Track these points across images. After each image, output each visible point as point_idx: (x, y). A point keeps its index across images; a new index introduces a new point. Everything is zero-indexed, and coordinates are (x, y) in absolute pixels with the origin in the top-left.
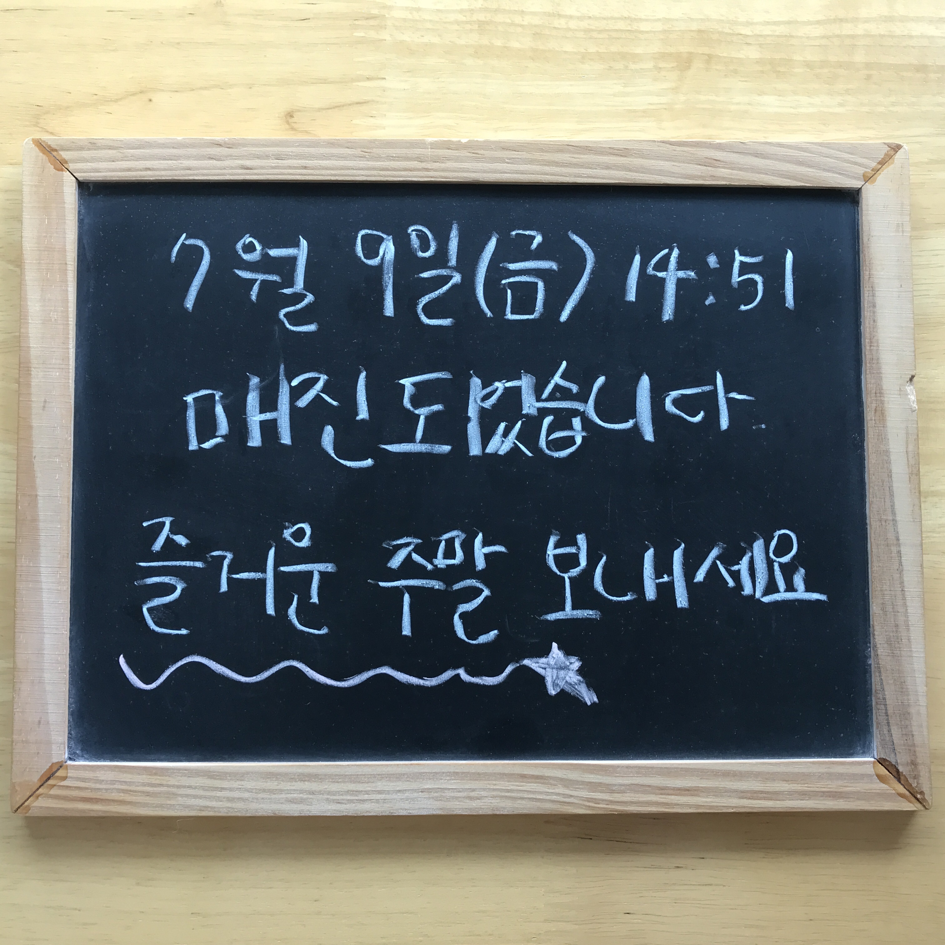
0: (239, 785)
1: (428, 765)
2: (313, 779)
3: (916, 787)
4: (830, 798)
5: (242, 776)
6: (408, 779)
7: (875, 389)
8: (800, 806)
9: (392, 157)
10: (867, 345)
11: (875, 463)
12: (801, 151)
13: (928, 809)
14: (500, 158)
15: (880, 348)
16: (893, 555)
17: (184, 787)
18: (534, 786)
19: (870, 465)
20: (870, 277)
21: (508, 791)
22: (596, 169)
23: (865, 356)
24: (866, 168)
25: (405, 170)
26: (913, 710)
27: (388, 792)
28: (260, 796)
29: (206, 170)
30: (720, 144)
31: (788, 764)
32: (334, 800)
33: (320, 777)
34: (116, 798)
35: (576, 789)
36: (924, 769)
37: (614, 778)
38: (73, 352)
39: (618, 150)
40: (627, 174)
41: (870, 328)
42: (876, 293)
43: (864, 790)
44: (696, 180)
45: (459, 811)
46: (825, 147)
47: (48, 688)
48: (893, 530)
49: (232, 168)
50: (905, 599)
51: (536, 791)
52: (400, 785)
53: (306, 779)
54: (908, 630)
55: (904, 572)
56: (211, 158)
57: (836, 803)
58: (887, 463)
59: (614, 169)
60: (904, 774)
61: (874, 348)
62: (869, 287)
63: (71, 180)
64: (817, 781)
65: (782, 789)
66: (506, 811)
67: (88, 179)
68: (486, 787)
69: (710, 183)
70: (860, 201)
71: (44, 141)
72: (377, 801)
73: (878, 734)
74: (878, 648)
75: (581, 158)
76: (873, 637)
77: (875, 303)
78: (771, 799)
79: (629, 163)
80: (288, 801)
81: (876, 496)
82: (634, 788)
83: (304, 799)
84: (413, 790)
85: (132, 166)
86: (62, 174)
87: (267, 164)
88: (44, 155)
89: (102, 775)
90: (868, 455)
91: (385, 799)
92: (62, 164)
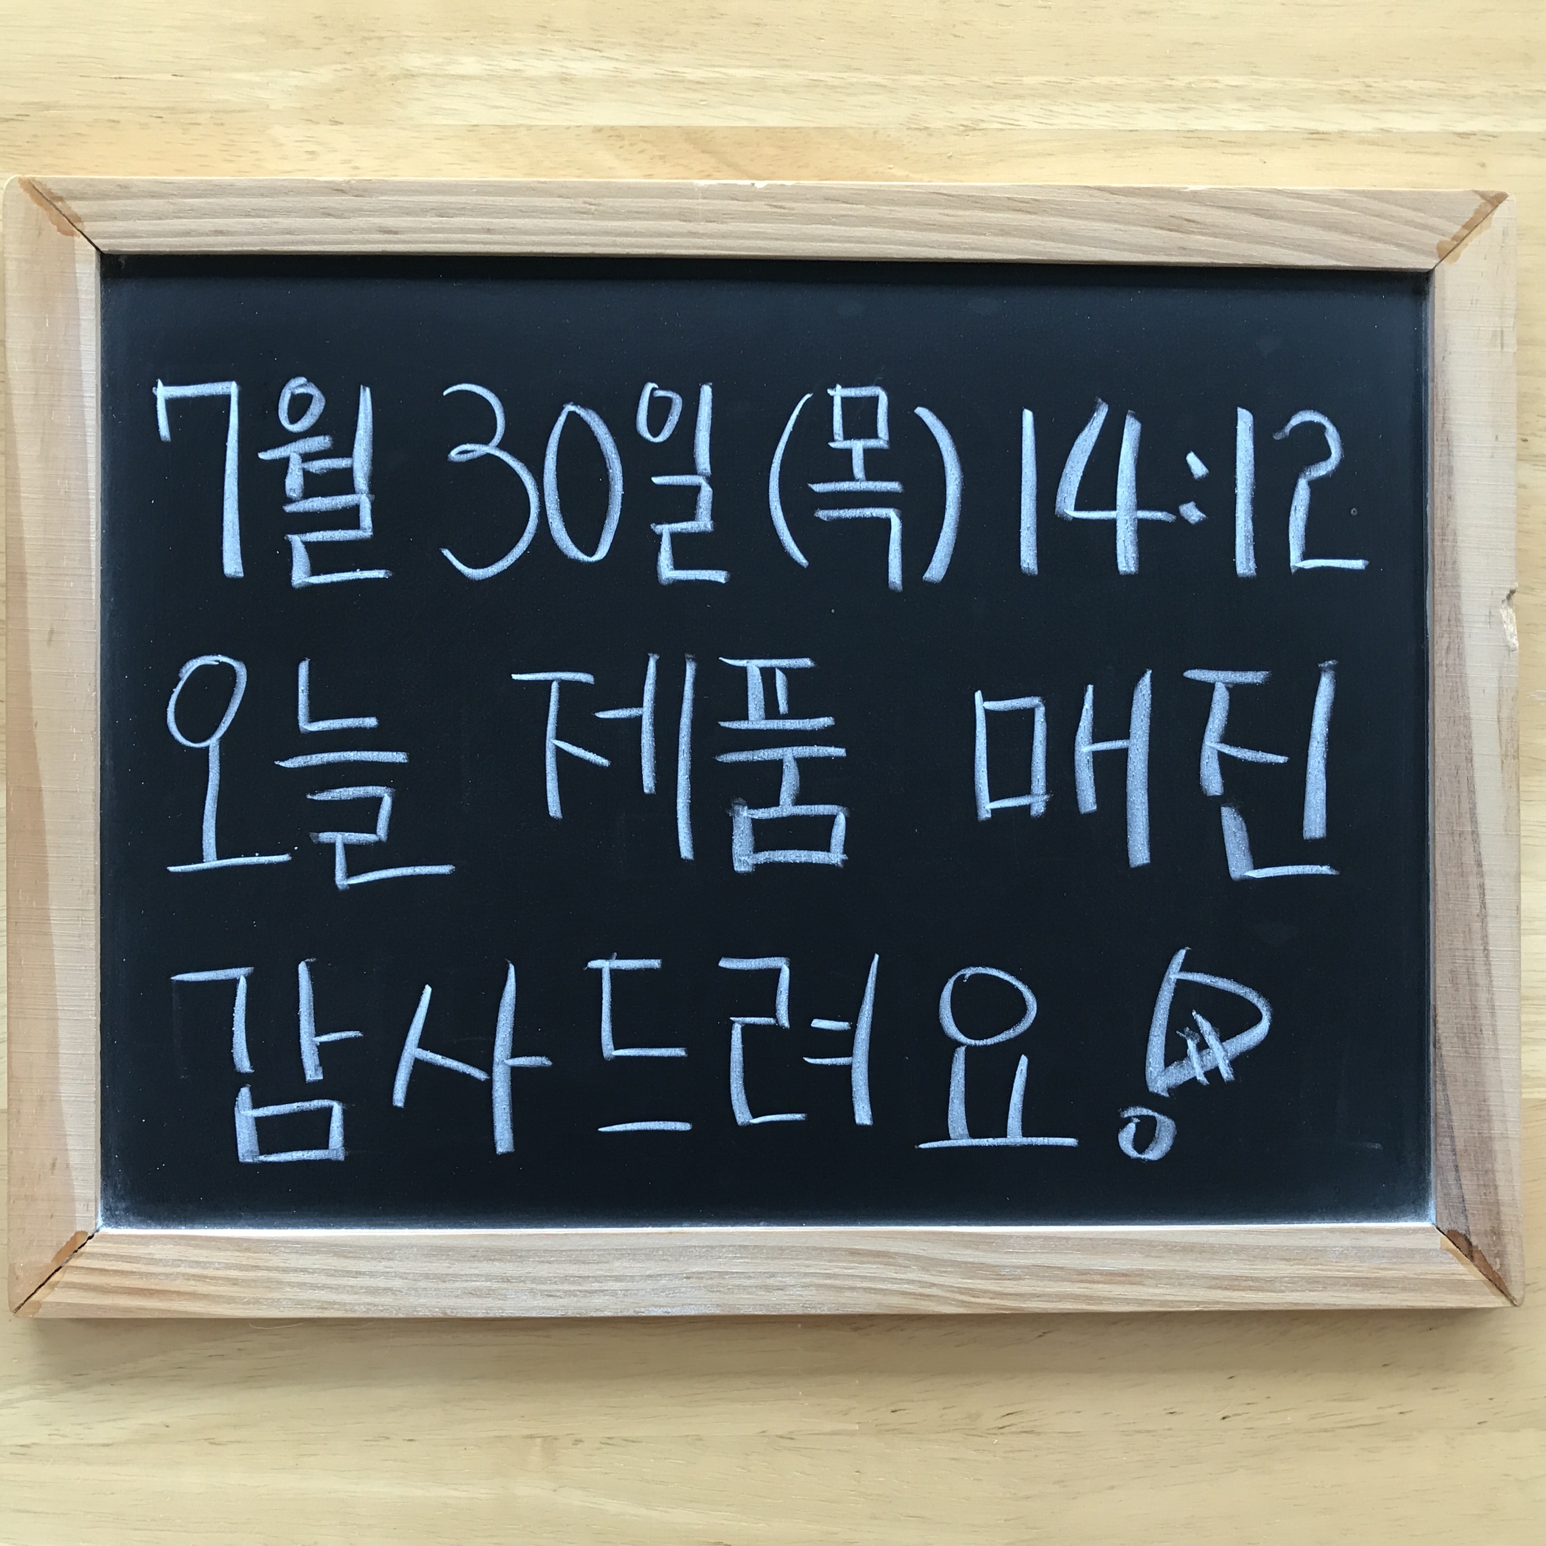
0: (385, 1267)
1: (697, 1233)
2: (508, 1257)
3: (1499, 1269)
4: (1360, 1288)
5: (391, 1253)
6: (665, 1257)
7: (1448, 613)
8: (1309, 1301)
9: (637, 212)
10: (1436, 537)
11: (1445, 739)
12: (1333, 206)
13: (1515, 1305)
14: (820, 215)
15: (1459, 544)
16: (1471, 891)
17: (296, 1270)
18: (872, 1268)
19: (1436, 740)
20: (1444, 424)
21: (829, 1276)
22: (984, 235)
23: (1433, 556)
24: (1443, 235)
25: (660, 235)
26: (1497, 1146)
27: (632, 1279)
28: (422, 1284)
29: (319, 234)
30: (1195, 193)
31: (1289, 1232)
32: (542, 1291)
33: (519, 1254)
34: (182, 1289)
35: (941, 1273)
36: (1512, 1242)
37: (1005, 1256)
38: (96, 547)
39: (1022, 202)
40: (1036, 245)
41: (1442, 509)
42: (1455, 450)
43: (1416, 1274)
44: (1154, 255)
45: (749, 1308)
46: (1375, 199)
47: (65, 1108)
48: (1472, 849)
49: (364, 231)
50: (1490, 964)
51: (874, 1277)
52: (653, 1268)
53: (497, 1257)
54: (1493, 1014)
55: (1489, 919)
56: (329, 215)
57: (1366, 1295)
58: (1465, 737)
59: (1015, 236)
60: (1479, 1249)
61: (1449, 544)
62: (1442, 440)
63: (88, 250)
64: (1338, 1260)
65: (1281, 1273)
66: (826, 1308)
67: (117, 249)
68: (795, 1271)
69: (1178, 261)
70: (1431, 290)
71: (40, 183)
72: (614, 1293)
73: (1439, 1185)
74: (1442, 1044)
75: (960, 216)
76: (1435, 1026)
77: (1452, 468)
78: (1262, 1290)
79: (1040, 224)
80: (467, 1294)
81: (1445, 793)
82: (1037, 1272)
83: (493, 1290)
84: (673, 1274)
85: (193, 227)
86: (73, 241)
87: (423, 226)
88: (39, 207)
89: (156, 1251)
90: (1434, 724)
91: (627, 1290)
92: (70, 224)
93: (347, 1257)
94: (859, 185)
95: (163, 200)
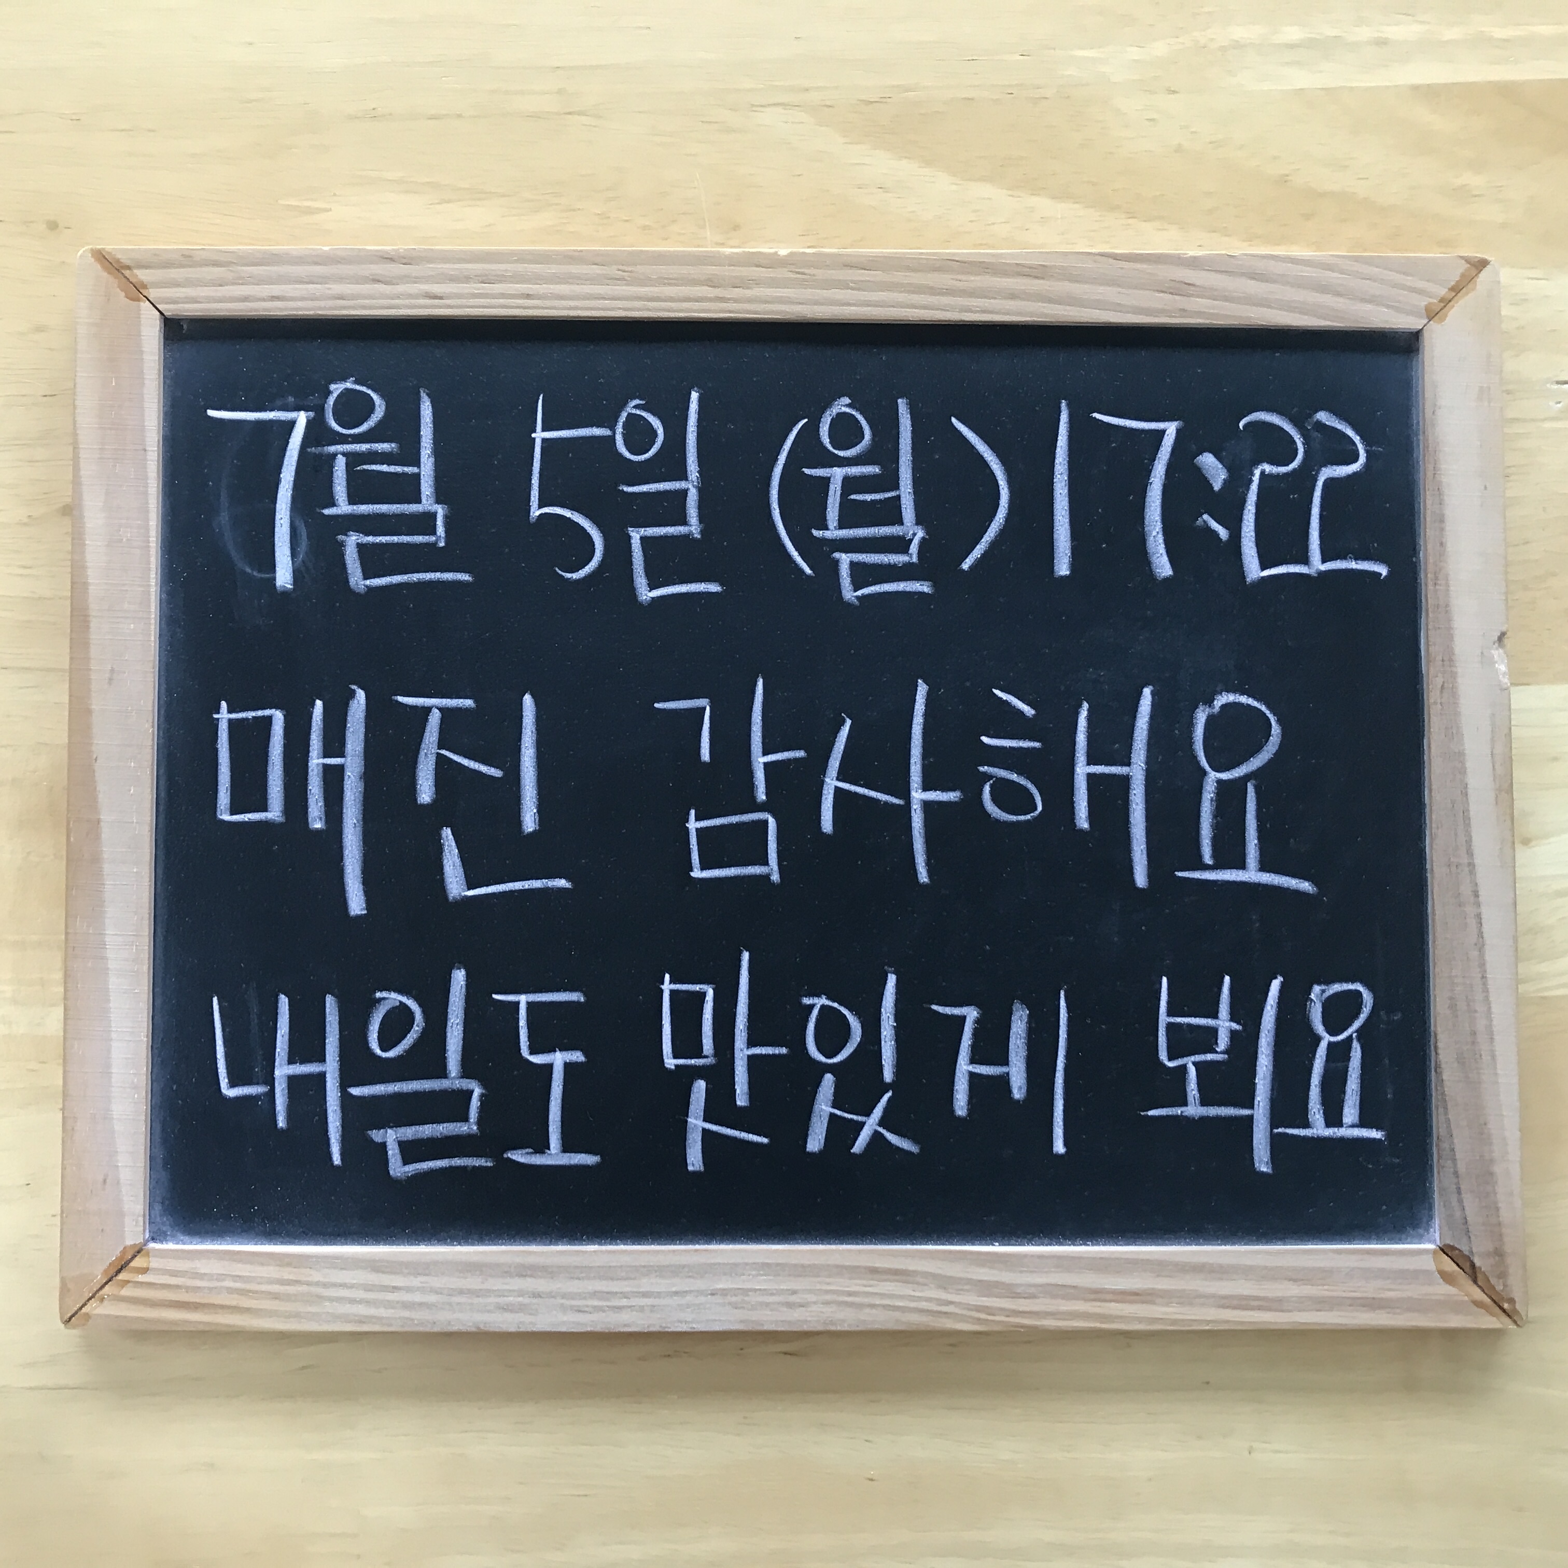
0: (421, 1283)
1: (722, 1251)
2: (540, 1274)
3: (1502, 1291)
4: (1365, 1308)
5: (427, 1269)
6: (690, 1274)
7: (1441, 653)
8: (1315, 1320)
9: (667, 279)
10: (1430, 583)
11: (1440, 774)
12: (1326, 270)
13: (1518, 1325)
14: (840, 280)
15: (1452, 588)
16: (1469, 920)
17: (334, 1285)
18: (890, 1286)
19: (1432, 776)
20: (1435, 474)
21: (850, 1294)
22: (995, 298)
23: (1427, 600)
24: (1430, 297)
25: (687, 299)
26: (1497, 1169)
27: (658, 1295)
28: (458, 1299)
29: (368, 300)
30: (1195, 258)
31: (1295, 1252)
32: (572, 1307)
33: (550, 1270)
34: (227, 1303)
35: (959, 1291)
36: (1514, 1263)
37: (1019, 1275)
38: (156, 591)
39: (1030, 268)
40: (1044, 307)
41: (1434, 555)
42: (1445, 498)
43: (1419, 1295)
44: (1155, 317)
45: (771, 1324)
46: (1366, 263)
47: (118, 1127)
48: (1469, 880)
49: (411, 296)
50: (1488, 991)
51: (893, 1295)
52: (680, 1284)
53: (529, 1273)
54: (1492, 1039)
55: (1487, 948)
56: (379, 281)
57: (1372, 1315)
58: (1460, 773)
59: (1023, 299)
61: (1441, 588)
62: (1434, 490)
63: (153, 315)
64: (1344, 1280)
65: (1289, 1293)
66: (846, 1325)
67: (180, 313)
68: (814, 1288)
69: (1177, 322)
70: (1420, 350)
71: (109, 253)
72: (642, 1309)
73: (1442, 1207)
74: (1443, 1069)
75: (972, 281)
76: (1436, 1051)
77: (1443, 515)
78: (1269, 1309)
79: (1048, 288)
80: (500, 1309)
82: (1050, 1290)
83: (524, 1305)
84: (698, 1291)
85: (252, 294)
86: (139, 306)
87: (466, 291)
88: (109, 275)
89: (203, 1266)
90: (1430, 759)
91: (654, 1306)
92: (137, 291)
93: (383, 1272)
94: (876, 253)
95: (223, 269)
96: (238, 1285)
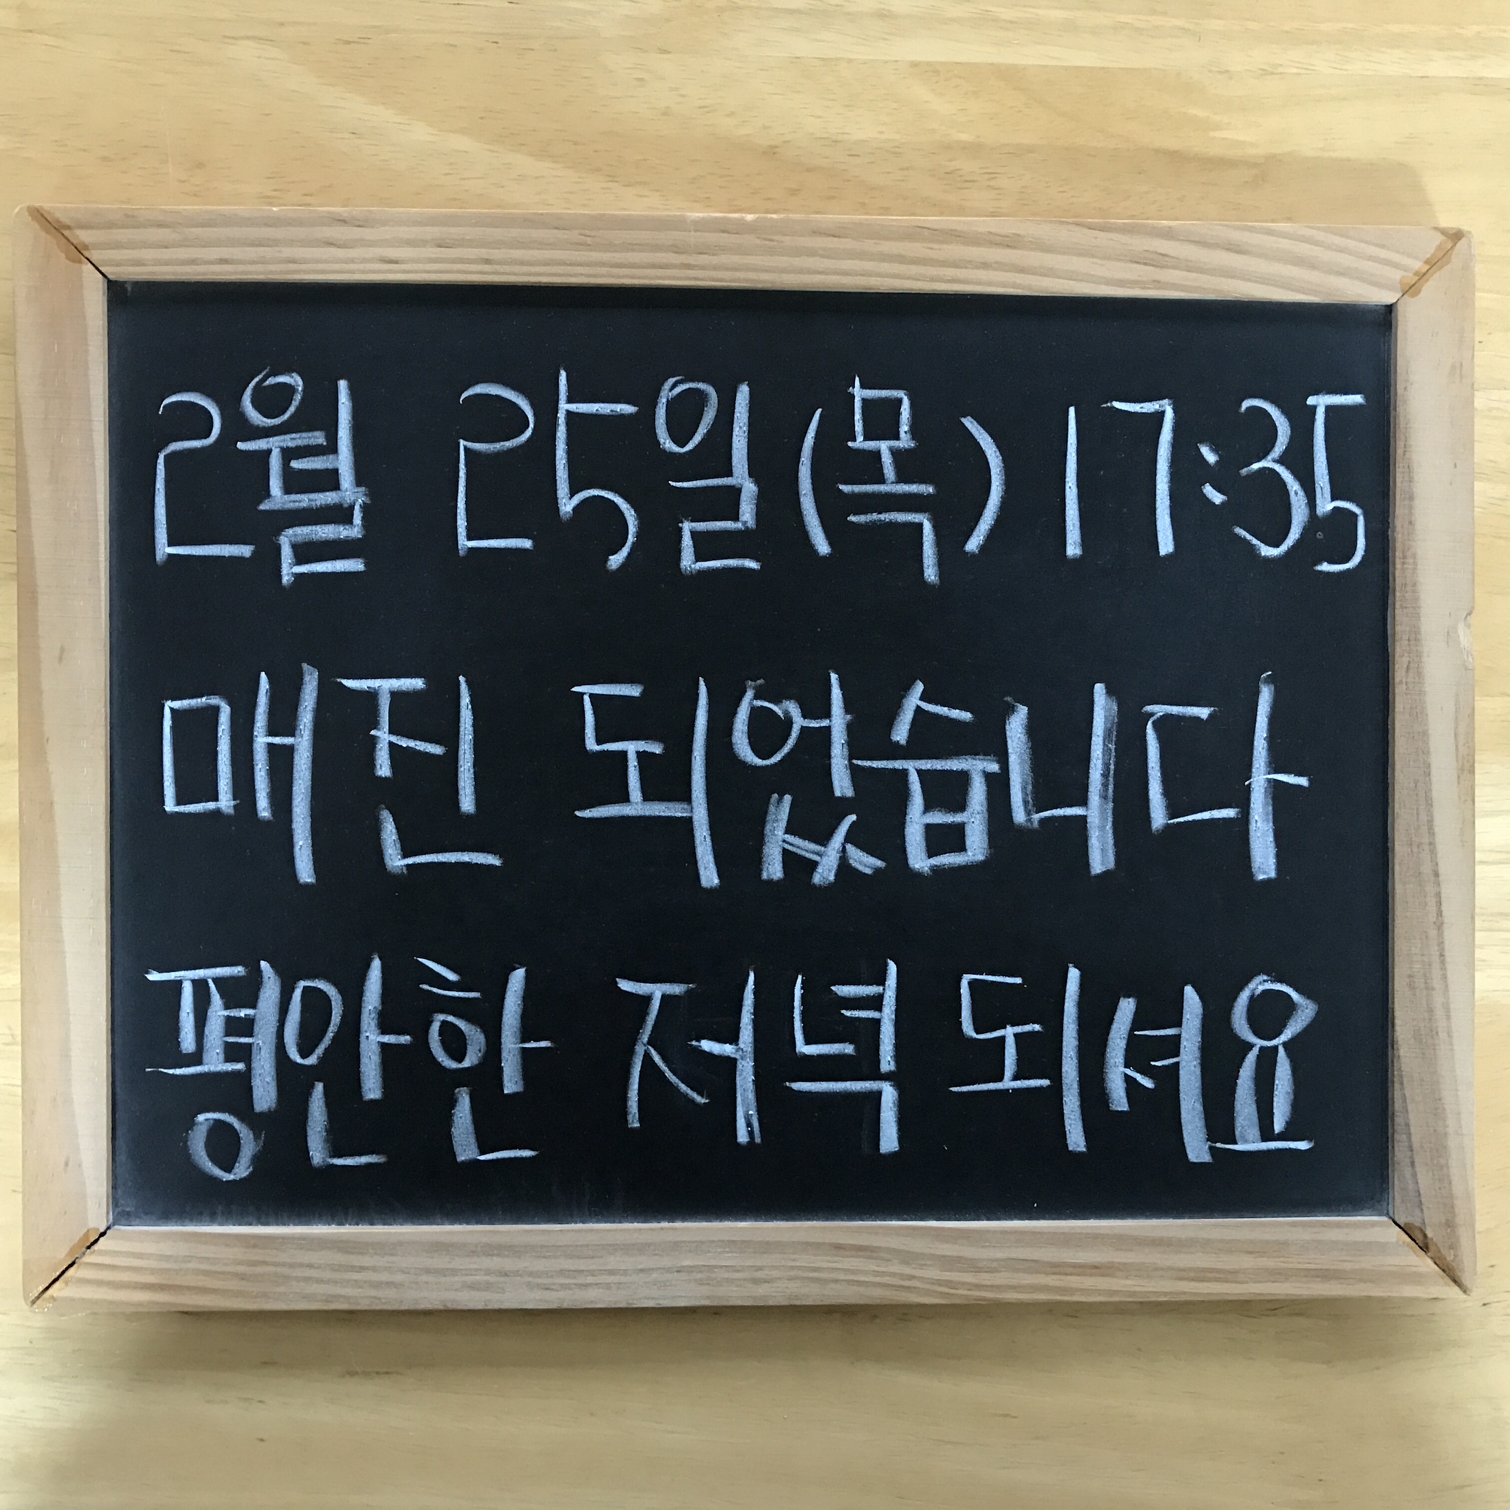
0: (388, 1262)
1: (687, 1229)
2: (506, 1253)
3: (1453, 1261)
4: (1318, 1280)
5: (393, 1249)
6: (657, 1252)
7: (1407, 632)
8: (1270, 1291)
9: (629, 244)
10: (1397, 560)
11: (1405, 754)
14: (808, 248)
15: (1419, 567)
16: (1428, 899)
17: (302, 1265)
18: (853, 1261)
19: (1396, 756)
20: (1405, 451)
21: (815, 1270)
23: (1394, 580)
24: (1405, 271)
25: (654, 266)
26: (1452, 1143)
27: (625, 1272)
28: (425, 1278)
29: (320, 264)
30: (1170, 227)
32: (539, 1285)
33: (516, 1249)
34: (192, 1284)
35: (923, 1267)
36: (1465, 1234)
37: (981, 1249)
38: (105, 568)
39: (1001, 237)
41: (1403, 534)
42: (1416, 478)
43: (1372, 1266)
44: (1129, 287)
45: (737, 1300)
47: (79, 1110)
48: (1429, 860)
49: (366, 261)
50: (1445, 970)
51: (858, 1270)
52: (645, 1262)
53: (495, 1252)
54: (1448, 1017)
55: (1445, 926)
56: (333, 245)
58: (1423, 753)
60: (1434, 1240)
61: (1409, 566)
62: (1404, 467)
63: (96, 279)
64: (1299, 1253)
65: (1244, 1265)
66: (811, 1300)
67: (124, 277)
68: (780, 1264)
69: (1152, 293)
71: (49, 212)
72: (608, 1286)
73: (1399, 1181)
74: (1400, 1045)
75: (943, 249)
76: (1393, 1028)
77: (1413, 494)
78: (1225, 1281)
79: (1021, 257)
80: (467, 1287)
81: (1404, 805)
82: (1012, 1265)
83: (492, 1283)
84: (664, 1268)
85: (199, 256)
86: (82, 269)
87: (422, 256)
88: (47, 235)
90: (1395, 740)
91: (620, 1283)
92: (79, 252)
93: (350, 1253)
94: (844, 219)
95: (169, 230)
96: (204, 1267)
